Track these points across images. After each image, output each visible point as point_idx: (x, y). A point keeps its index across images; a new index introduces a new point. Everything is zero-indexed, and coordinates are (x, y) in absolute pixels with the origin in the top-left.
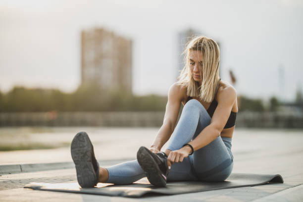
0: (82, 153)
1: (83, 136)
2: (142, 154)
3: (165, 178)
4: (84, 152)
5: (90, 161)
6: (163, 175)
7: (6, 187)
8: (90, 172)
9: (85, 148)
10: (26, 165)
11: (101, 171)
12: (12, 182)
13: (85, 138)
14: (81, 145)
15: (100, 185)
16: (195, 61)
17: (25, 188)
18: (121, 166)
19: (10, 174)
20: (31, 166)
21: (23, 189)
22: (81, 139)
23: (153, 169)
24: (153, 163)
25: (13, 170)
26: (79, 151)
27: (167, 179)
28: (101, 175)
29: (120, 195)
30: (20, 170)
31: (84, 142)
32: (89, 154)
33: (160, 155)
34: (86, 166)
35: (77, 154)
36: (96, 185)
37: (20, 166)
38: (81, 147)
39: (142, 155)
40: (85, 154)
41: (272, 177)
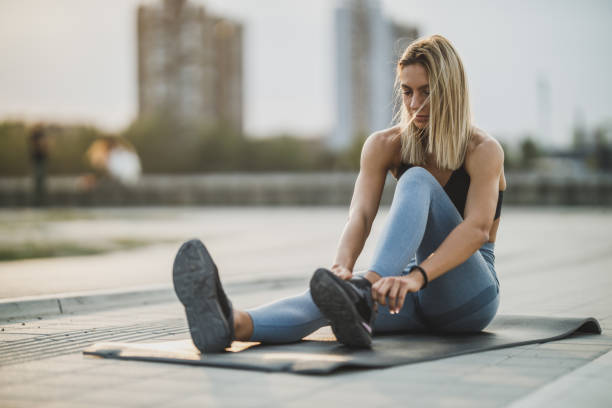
0: (196, 282)
1: (196, 249)
2: (321, 283)
3: (369, 329)
4: (201, 279)
5: (213, 297)
6: (365, 324)
7: (44, 352)
8: (216, 320)
9: (202, 271)
10: (68, 299)
11: (236, 317)
12: (53, 338)
13: (199, 251)
14: (193, 267)
15: (237, 346)
16: (412, 86)
17: (85, 353)
18: (277, 306)
19: (40, 318)
20: (79, 300)
21: (81, 355)
22: (192, 254)
23: (344, 312)
24: (344, 302)
25: (44, 311)
26: (189, 278)
27: (373, 331)
28: (239, 326)
29: (286, 369)
30: (58, 309)
31: (198, 259)
32: (210, 282)
33: (357, 283)
34: (207, 309)
35: (186, 285)
36: (230, 347)
37: (59, 301)
38: (192, 271)
39: (321, 286)
40: (203, 284)
41: (579, 322)
